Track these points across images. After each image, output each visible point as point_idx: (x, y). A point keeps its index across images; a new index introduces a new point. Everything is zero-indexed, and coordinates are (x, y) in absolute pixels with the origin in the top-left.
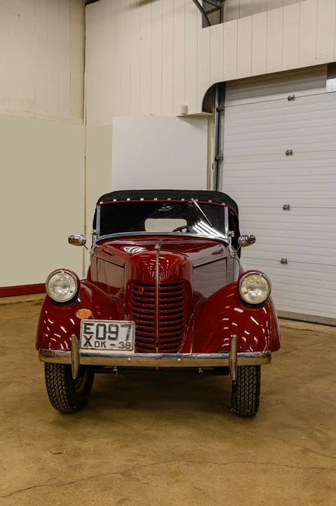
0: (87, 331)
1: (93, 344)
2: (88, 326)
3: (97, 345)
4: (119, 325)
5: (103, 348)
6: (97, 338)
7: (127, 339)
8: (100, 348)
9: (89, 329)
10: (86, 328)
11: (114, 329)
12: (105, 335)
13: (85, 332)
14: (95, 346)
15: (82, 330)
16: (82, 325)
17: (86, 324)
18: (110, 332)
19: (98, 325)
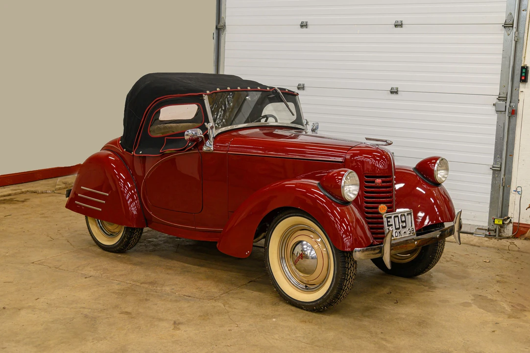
0: (389, 224)
1: (394, 236)
2: (389, 220)
3: (397, 235)
4: (406, 214)
5: (400, 237)
6: (396, 229)
7: (411, 226)
8: (398, 237)
9: (389, 222)
10: (388, 222)
11: (403, 219)
12: (399, 226)
13: (388, 226)
14: (396, 236)
15: (385, 224)
16: (385, 220)
17: (387, 218)
18: (402, 222)
19: (395, 217)
